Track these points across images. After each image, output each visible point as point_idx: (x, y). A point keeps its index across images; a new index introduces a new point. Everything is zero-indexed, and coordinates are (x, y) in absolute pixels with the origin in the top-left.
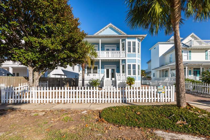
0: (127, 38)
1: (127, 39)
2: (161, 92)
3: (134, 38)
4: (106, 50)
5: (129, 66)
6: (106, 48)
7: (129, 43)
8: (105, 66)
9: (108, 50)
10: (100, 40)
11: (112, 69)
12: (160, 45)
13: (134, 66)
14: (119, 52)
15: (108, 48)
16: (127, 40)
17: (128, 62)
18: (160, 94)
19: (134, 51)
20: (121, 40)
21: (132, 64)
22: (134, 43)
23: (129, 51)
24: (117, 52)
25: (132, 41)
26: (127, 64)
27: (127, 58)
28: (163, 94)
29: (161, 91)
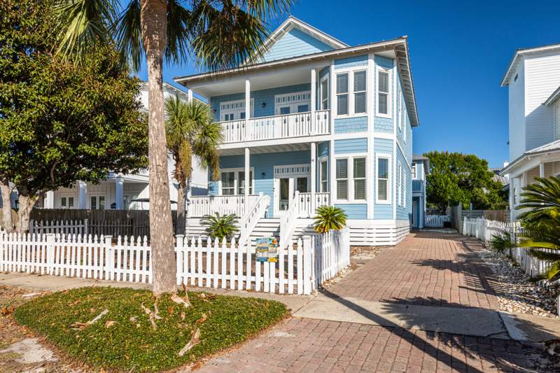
0: (333, 62)
1: (333, 67)
2: (266, 259)
3: (361, 56)
4: (279, 111)
5: (342, 164)
6: (278, 107)
7: (343, 79)
8: (276, 167)
9: (286, 111)
10: (248, 83)
11: (298, 179)
12: (529, 64)
13: (360, 164)
14: (305, 116)
15: (285, 105)
16: (335, 71)
17: (336, 152)
18: (262, 263)
19: (361, 106)
20: (313, 73)
21: (351, 157)
22: (361, 77)
23: (343, 109)
24: (300, 117)
25: (351, 69)
26: (334, 157)
27: (332, 138)
28: (273, 265)
29: (265, 255)
